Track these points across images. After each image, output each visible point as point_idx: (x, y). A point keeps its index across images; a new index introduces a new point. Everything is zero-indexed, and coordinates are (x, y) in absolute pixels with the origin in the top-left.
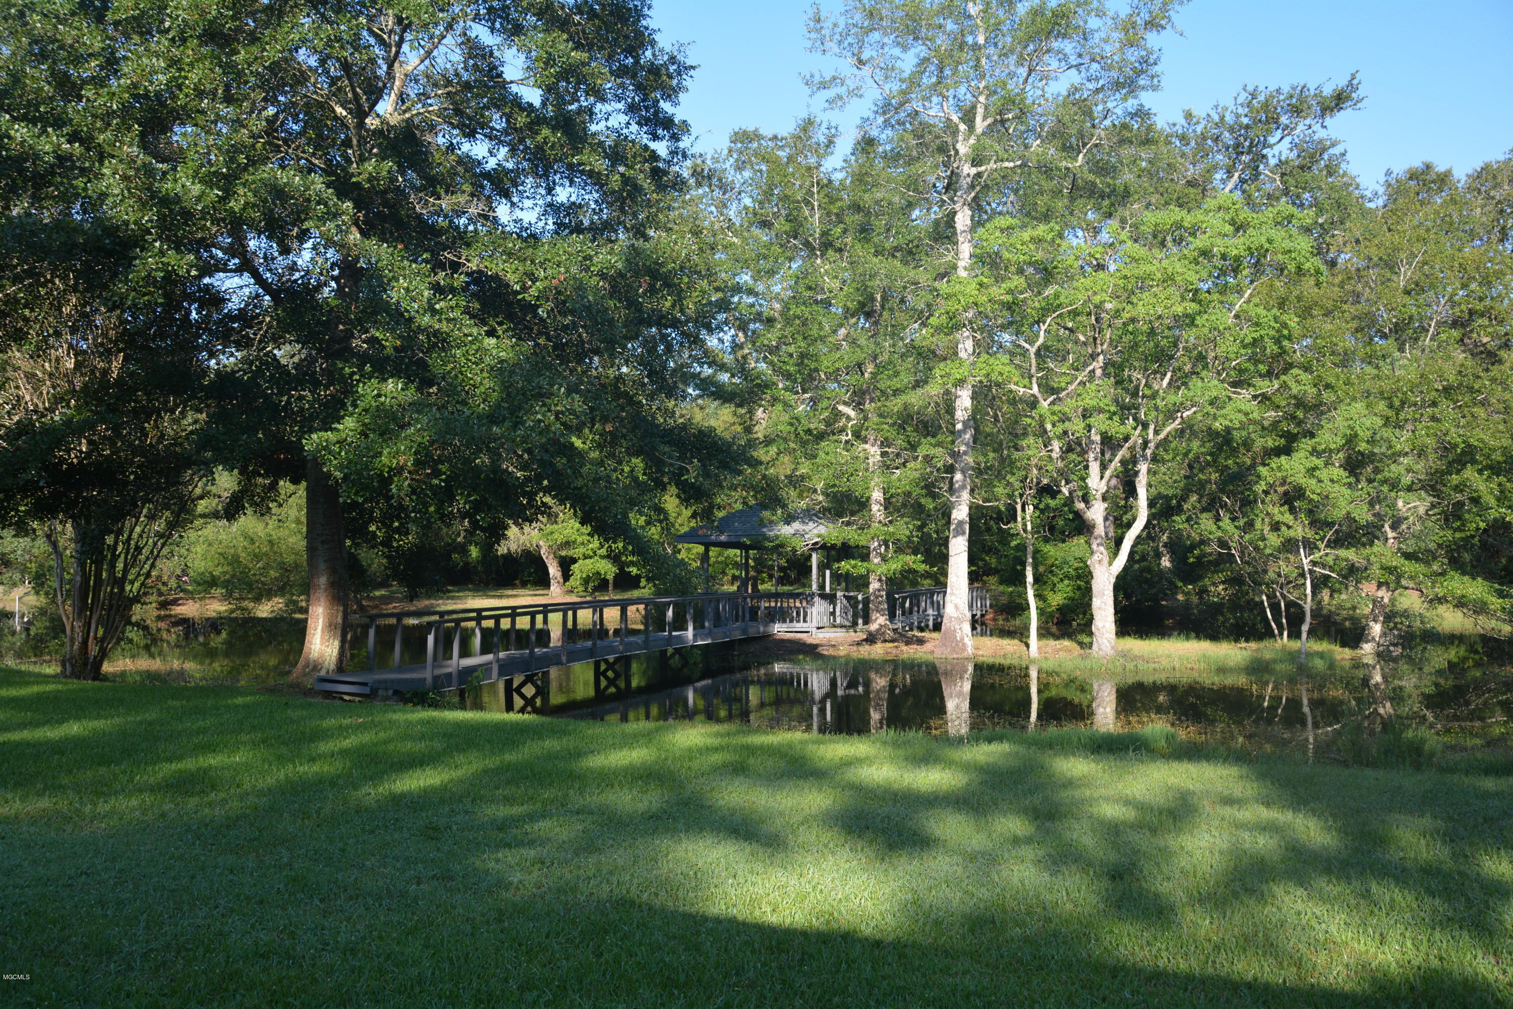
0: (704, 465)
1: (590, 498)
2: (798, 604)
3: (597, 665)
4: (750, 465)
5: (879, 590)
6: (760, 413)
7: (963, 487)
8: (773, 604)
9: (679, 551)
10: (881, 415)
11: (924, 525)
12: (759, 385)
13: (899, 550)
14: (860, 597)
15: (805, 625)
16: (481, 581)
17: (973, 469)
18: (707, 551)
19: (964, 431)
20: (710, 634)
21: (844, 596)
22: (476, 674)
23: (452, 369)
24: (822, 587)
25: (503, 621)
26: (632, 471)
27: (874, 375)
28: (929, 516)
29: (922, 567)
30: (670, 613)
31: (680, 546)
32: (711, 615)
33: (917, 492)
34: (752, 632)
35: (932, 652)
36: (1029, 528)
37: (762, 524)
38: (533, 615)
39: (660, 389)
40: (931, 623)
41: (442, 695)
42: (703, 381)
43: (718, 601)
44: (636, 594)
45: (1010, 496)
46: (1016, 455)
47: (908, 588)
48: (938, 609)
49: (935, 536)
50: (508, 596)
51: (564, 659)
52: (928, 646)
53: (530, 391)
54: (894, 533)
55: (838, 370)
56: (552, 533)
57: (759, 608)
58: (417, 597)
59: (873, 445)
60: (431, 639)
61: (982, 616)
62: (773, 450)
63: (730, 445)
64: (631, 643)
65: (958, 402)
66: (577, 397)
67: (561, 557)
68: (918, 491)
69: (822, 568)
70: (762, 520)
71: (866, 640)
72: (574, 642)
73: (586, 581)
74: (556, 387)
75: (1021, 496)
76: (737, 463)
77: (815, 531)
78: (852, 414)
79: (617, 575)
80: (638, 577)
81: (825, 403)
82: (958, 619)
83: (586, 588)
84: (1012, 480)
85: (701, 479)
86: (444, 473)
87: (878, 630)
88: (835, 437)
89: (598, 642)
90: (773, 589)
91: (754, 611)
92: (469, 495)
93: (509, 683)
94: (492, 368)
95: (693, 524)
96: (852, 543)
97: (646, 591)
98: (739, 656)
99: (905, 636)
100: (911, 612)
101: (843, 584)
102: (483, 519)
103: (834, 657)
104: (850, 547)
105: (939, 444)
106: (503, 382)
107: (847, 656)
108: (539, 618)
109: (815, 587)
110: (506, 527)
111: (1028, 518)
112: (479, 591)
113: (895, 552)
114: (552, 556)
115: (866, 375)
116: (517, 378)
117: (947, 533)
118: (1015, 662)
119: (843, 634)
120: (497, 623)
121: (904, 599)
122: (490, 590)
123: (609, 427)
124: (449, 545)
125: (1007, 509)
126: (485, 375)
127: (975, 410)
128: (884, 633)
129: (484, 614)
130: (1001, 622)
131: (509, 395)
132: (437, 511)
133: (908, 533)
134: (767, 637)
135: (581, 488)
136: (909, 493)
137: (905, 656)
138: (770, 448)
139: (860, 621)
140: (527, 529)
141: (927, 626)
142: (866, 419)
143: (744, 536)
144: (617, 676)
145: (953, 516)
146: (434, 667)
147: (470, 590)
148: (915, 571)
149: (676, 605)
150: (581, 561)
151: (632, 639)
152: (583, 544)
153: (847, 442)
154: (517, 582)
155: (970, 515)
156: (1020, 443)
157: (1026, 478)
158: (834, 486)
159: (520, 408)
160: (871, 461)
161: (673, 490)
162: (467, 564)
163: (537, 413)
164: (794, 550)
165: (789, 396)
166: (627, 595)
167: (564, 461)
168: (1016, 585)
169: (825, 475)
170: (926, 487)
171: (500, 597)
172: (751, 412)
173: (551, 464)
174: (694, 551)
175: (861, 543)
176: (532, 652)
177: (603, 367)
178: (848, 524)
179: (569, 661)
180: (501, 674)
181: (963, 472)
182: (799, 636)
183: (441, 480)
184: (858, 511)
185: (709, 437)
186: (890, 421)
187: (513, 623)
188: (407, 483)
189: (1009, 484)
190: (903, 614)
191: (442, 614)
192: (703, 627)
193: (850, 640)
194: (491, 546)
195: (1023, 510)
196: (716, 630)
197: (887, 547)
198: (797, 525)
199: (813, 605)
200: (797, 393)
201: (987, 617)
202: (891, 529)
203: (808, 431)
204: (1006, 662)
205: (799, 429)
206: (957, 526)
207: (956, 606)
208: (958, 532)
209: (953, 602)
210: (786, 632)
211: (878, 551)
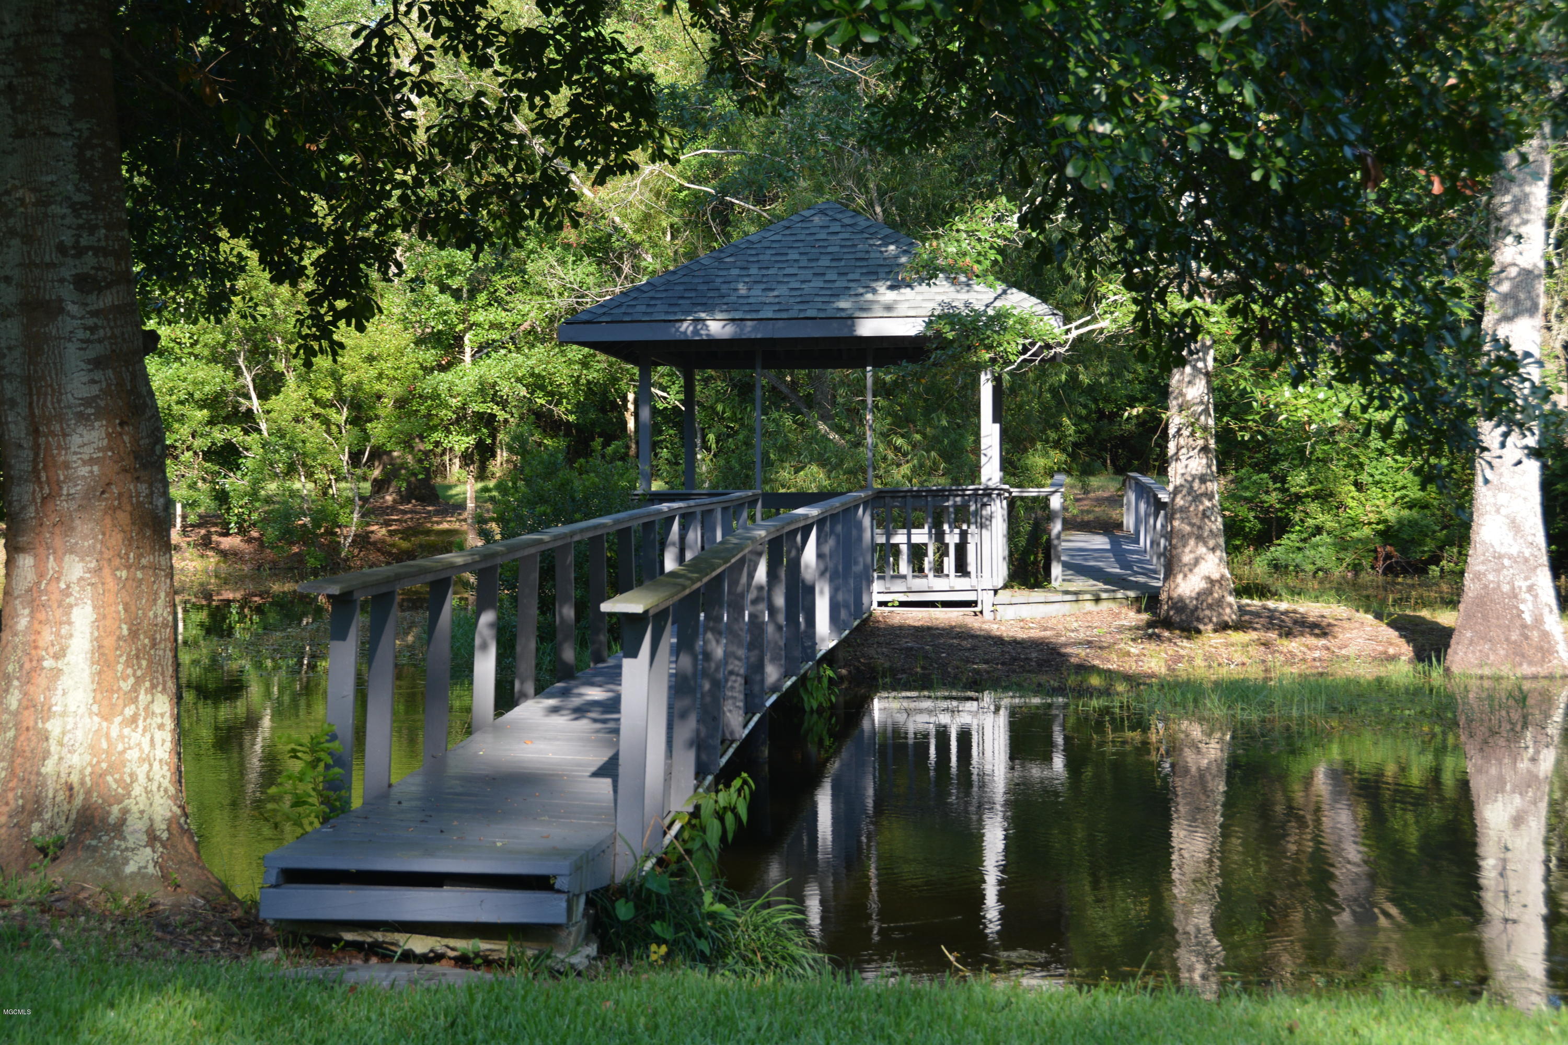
87: (1203, 594)
109: (990, 471)
128: (1217, 603)
145: (1501, 259)
206: (1516, 287)
207: (1513, 521)
208: (1517, 303)
209: (1503, 511)
210: (903, 604)
211: (1200, 365)
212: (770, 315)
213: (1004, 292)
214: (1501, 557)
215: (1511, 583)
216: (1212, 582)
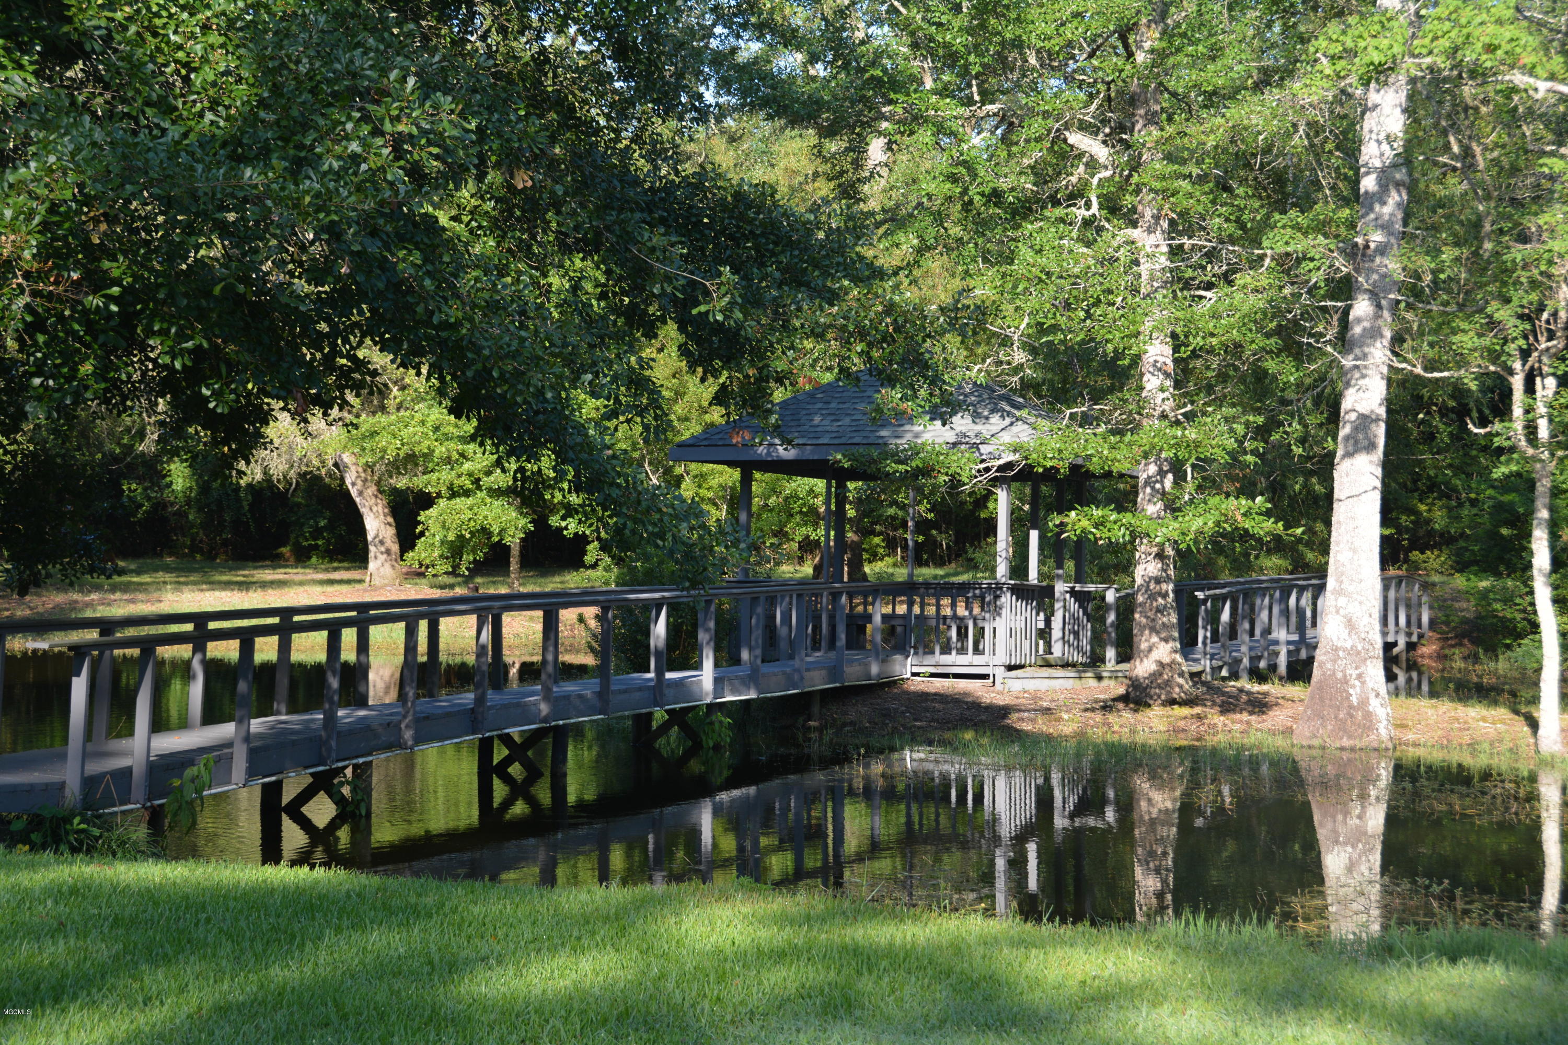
0: (746, 278)
1: (478, 350)
2: (961, 611)
3: (485, 748)
4: (857, 280)
5: (1158, 581)
6: (876, 150)
7: (1374, 333)
8: (901, 609)
9: (679, 480)
10: (1169, 158)
11: (1273, 424)
12: (877, 82)
13: (1208, 485)
14: (1110, 597)
15: (978, 659)
16: (195, 548)
17: (1400, 287)
18: (746, 480)
19: (1380, 197)
20: (753, 679)
21: (1073, 592)
22: (191, 772)
23: (129, 19)
24: (1019, 568)
25: (259, 641)
26: (576, 288)
27: (1159, 56)
28: (1284, 402)
29: (1267, 527)
30: (660, 629)
31: (679, 470)
32: (757, 635)
33: (1258, 342)
34: (853, 674)
35: (1288, 732)
36: (1544, 432)
37: (880, 418)
38: (334, 630)
39: (641, 94)
40: (1282, 661)
41: (107, 824)
42: (744, 69)
43: (772, 601)
44: (573, 580)
45: (1494, 356)
46: (1518, 253)
47: (1225, 577)
48: (1301, 628)
49: (1298, 450)
50: (264, 585)
51: (408, 735)
52: (1277, 718)
53: (329, 81)
54: (1197, 444)
55: (1070, 44)
56: (374, 434)
57: (868, 618)
58: (37, 584)
59: (1150, 231)
60: (79, 687)
61: (1411, 646)
62: (908, 241)
63: (808, 229)
64: (567, 697)
65: (1370, 122)
66: (446, 102)
67: (395, 491)
68: (1261, 341)
69: (1019, 525)
70: (879, 410)
71: (1124, 699)
72: (431, 695)
73: (456, 549)
74: (393, 75)
75: (1525, 354)
76: (826, 274)
77: (1006, 438)
78: (1102, 153)
79: (529, 534)
80: (581, 541)
81: (1036, 126)
82: (1353, 652)
83: (456, 567)
84: (1503, 314)
85: (738, 315)
86: (117, 282)
87: (1155, 676)
88: (1059, 212)
89: (490, 694)
90: (901, 574)
91: (858, 624)
92: (182, 336)
93: (271, 794)
94: (231, 23)
95: (716, 415)
96: (1095, 466)
97: (599, 573)
98: (820, 730)
99: (1219, 691)
100: (1233, 633)
101: (1070, 565)
102: (216, 394)
103: (1049, 738)
104: (1089, 475)
105: (1321, 227)
106: (261, 60)
107: (1081, 735)
108: (349, 636)
109: (1002, 570)
110: (265, 417)
111: (1542, 409)
112: (191, 570)
113: (1200, 488)
114: (372, 490)
115: (1140, 57)
116: (296, 50)
117: (1330, 444)
118: (1501, 763)
119: (1069, 684)
120: (247, 649)
121: (1219, 601)
122: (215, 568)
123: (522, 180)
124: (116, 459)
125: (1483, 389)
126: (214, 38)
127: (1412, 143)
128: (1168, 683)
129: (212, 625)
130: (1459, 664)
131: (276, 89)
132: (101, 374)
133: (1231, 444)
134: (890, 684)
135: (458, 324)
136: (1238, 346)
137: (1221, 739)
138: (900, 236)
139: (1111, 653)
140: (317, 422)
141: (1273, 667)
142: (1135, 165)
143: (838, 447)
144: (533, 775)
145: (1346, 404)
146: (85, 756)
147: (167, 569)
148: (1246, 535)
149: (674, 608)
150: (442, 503)
151: (570, 687)
152: (448, 460)
153: (1087, 223)
154: (285, 550)
155: (1390, 403)
156: (1531, 224)
157: (1541, 308)
158: (1055, 328)
159: (305, 126)
160: (1144, 268)
161: (670, 332)
162: (160, 506)
163: (347, 138)
164: (955, 483)
165: (950, 109)
166: (552, 584)
167: (416, 258)
168: (1498, 575)
169: (1033, 302)
170: (1279, 331)
171: (245, 586)
172: (858, 149)
173: (383, 264)
174: (714, 482)
175: (1117, 468)
176: (330, 718)
177: (503, 30)
178: (1086, 420)
179: (420, 739)
180: (252, 772)
181: (1374, 296)
182: (963, 684)
183: (110, 298)
184: (1111, 390)
185: (759, 210)
186: (1195, 171)
187: (285, 648)
188: (22, 301)
189: (1492, 324)
190: (1215, 638)
191: (107, 626)
192: (737, 661)
193: (1085, 697)
194: (227, 463)
195: (1530, 389)
196: (766, 669)
197: (1180, 478)
198: (962, 423)
199: (997, 611)
200: (969, 102)
201: (1425, 650)
202: (1192, 434)
203: (995, 196)
204: (1475, 762)
205: (972, 191)
206: (1356, 429)
207: (1350, 621)
208: (1356, 442)
209: (1342, 612)
210: (933, 675)
211: (1158, 486)
212: (825, 441)
213: (1012, 424)
214: (1337, 649)
215: (1344, 671)
216: (1161, 664)
